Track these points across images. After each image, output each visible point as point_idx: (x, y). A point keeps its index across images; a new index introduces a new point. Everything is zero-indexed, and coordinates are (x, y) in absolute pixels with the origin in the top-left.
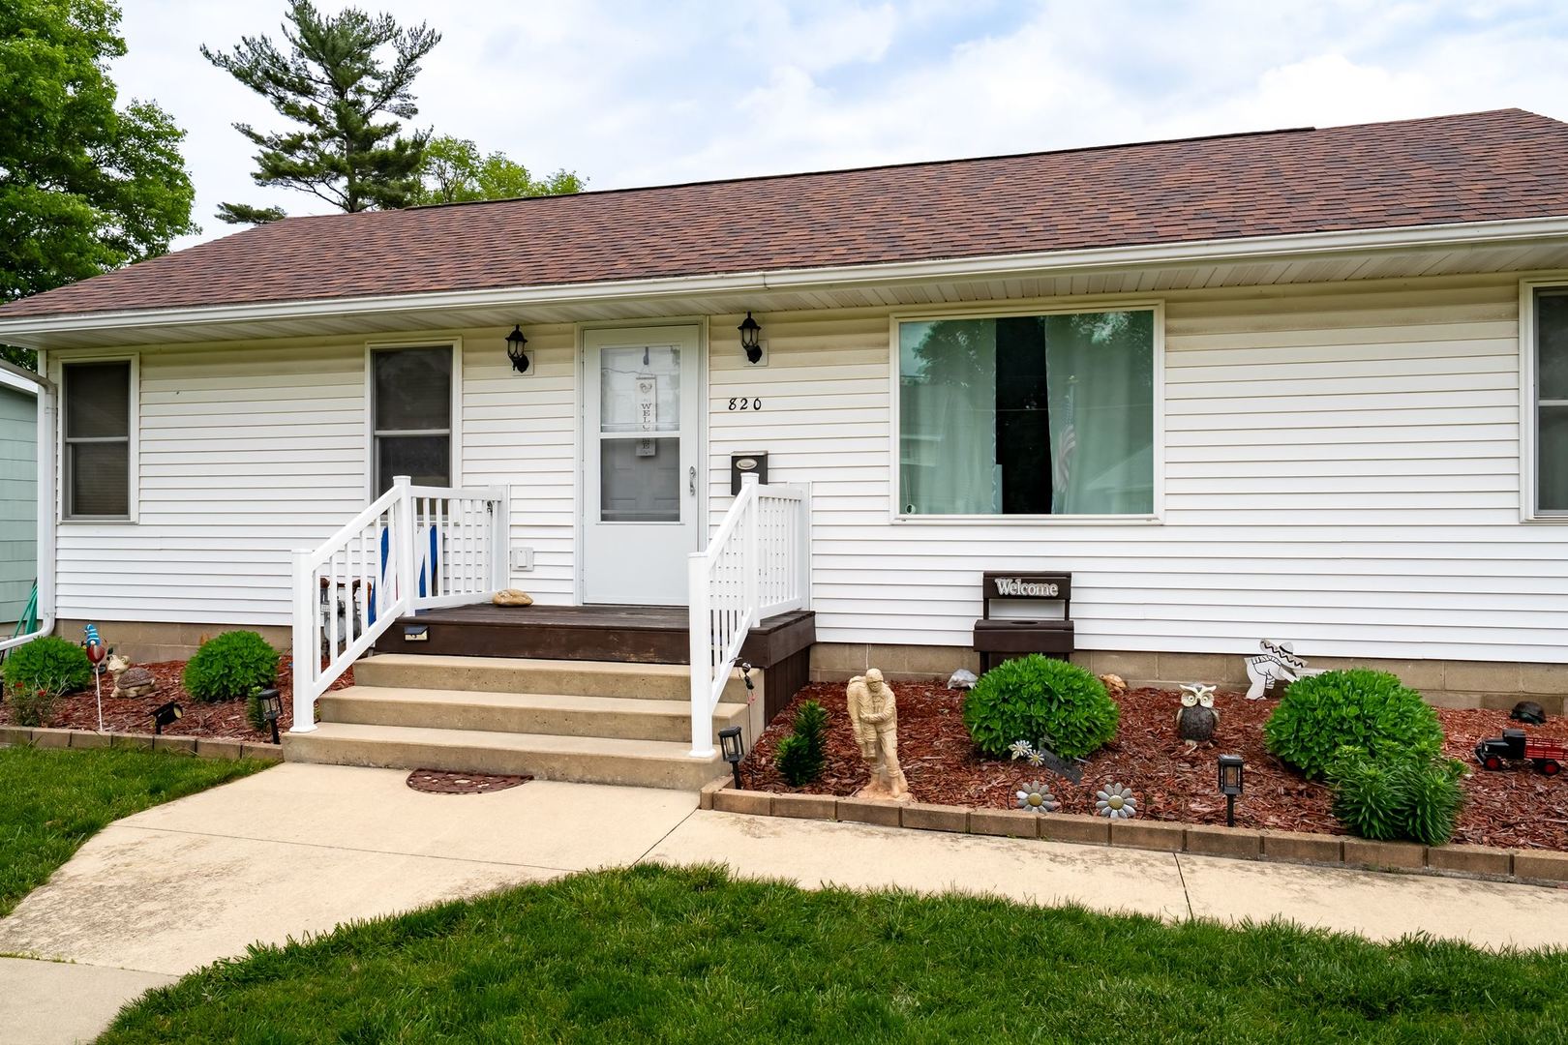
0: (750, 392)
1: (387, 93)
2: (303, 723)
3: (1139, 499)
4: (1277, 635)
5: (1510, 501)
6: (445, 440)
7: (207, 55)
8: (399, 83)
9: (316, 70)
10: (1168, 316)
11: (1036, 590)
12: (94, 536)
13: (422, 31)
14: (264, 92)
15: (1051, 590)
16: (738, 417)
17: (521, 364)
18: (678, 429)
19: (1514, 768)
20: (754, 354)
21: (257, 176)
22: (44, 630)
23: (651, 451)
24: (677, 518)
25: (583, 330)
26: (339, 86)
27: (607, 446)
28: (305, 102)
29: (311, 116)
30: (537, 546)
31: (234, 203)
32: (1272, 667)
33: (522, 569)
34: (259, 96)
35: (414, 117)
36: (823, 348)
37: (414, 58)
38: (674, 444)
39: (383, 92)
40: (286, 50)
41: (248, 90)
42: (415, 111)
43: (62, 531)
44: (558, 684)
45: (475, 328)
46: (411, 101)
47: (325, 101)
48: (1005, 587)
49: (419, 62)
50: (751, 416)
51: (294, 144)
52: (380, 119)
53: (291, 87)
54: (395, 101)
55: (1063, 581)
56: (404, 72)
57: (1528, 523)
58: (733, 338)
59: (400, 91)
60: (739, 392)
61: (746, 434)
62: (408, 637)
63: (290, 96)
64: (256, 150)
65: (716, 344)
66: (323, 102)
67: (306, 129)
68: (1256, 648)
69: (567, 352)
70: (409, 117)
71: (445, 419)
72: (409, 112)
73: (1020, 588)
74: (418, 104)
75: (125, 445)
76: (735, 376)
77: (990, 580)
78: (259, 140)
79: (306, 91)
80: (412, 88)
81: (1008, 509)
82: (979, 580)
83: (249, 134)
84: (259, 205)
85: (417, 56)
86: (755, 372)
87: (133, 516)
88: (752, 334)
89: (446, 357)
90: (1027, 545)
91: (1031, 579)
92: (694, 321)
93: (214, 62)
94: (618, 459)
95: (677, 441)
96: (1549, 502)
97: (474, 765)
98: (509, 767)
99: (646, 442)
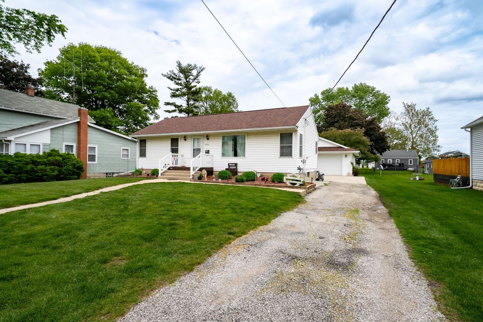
1: (195, 79)
2: (160, 175)
5: (277, 156)
6: (178, 148)
7: (163, 75)
8: (197, 77)
9: (182, 75)
10: (247, 136)
11: (233, 165)
12: (142, 159)
13: (201, 67)
14: (172, 80)
16: (206, 146)
17: (185, 140)
18: (201, 147)
20: (208, 139)
21: (171, 97)
22: (137, 170)
25: (192, 136)
26: (186, 78)
27: (194, 149)
28: (180, 82)
29: (181, 84)
30: (187, 160)
31: (167, 102)
36: (215, 139)
40: (176, 72)
41: (169, 80)
42: (200, 82)
43: (139, 159)
45: (180, 136)
46: (199, 80)
48: (230, 165)
49: (201, 73)
50: (208, 146)
51: (177, 90)
52: (193, 84)
53: (177, 79)
54: (196, 81)
55: (237, 164)
56: (198, 75)
57: (279, 158)
58: (206, 138)
59: (197, 79)
60: (207, 143)
61: (207, 148)
62: (171, 169)
63: (177, 81)
64: (170, 91)
65: (204, 138)
66: (183, 81)
67: (180, 87)
69: (190, 139)
71: (178, 146)
72: (199, 82)
75: (146, 149)
76: (206, 142)
77: (229, 164)
78: (171, 89)
79: (179, 79)
80: (200, 78)
83: (170, 88)
84: (171, 102)
86: (208, 141)
88: (208, 137)
89: (178, 139)
90: (233, 160)
91: (232, 164)
92: (202, 135)
93: (164, 76)
94: (195, 151)
95: (200, 149)
96: (281, 156)
97: (173, 179)
98: (176, 179)
99: (197, 149)
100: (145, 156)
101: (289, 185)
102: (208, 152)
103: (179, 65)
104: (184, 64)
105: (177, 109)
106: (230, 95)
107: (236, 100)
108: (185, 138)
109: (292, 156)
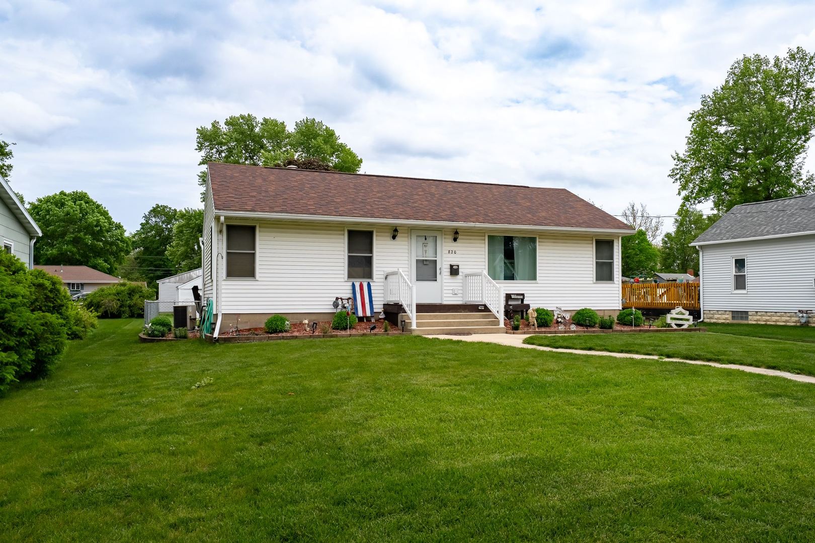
0: (454, 249)
2: (414, 327)
3: (533, 277)
4: (558, 306)
5: (591, 279)
6: (372, 257)
10: (539, 238)
11: (518, 297)
15: (522, 297)
16: (450, 255)
17: (394, 237)
18: (436, 257)
20: (455, 240)
22: (220, 318)
23: (428, 263)
24: (436, 280)
25: (411, 230)
27: (417, 261)
32: (558, 312)
36: (470, 239)
43: (224, 283)
44: (454, 317)
45: (382, 228)
50: (453, 255)
55: (523, 295)
57: (594, 283)
58: (450, 235)
60: (451, 249)
61: (454, 260)
65: (446, 236)
68: (555, 309)
69: (406, 235)
71: (371, 250)
73: (516, 297)
75: (254, 254)
76: (451, 245)
77: (507, 296)
81: (505, 280)
82: (504, 295)
86: (455, 244)
87: (257, 278)
88: (456, 235)
89: (370, 234)
90: (514, 287)
91: (518, 294)
92: (440, 230)
94: (421, 265)
95: (436, 260)
96: (597, 280)
97: (459, 332)
98: (466, 332)
99: (426, 260)
100: (254, 276)
102: (454, 271)
108: (395, 233)
109: (613, 281)
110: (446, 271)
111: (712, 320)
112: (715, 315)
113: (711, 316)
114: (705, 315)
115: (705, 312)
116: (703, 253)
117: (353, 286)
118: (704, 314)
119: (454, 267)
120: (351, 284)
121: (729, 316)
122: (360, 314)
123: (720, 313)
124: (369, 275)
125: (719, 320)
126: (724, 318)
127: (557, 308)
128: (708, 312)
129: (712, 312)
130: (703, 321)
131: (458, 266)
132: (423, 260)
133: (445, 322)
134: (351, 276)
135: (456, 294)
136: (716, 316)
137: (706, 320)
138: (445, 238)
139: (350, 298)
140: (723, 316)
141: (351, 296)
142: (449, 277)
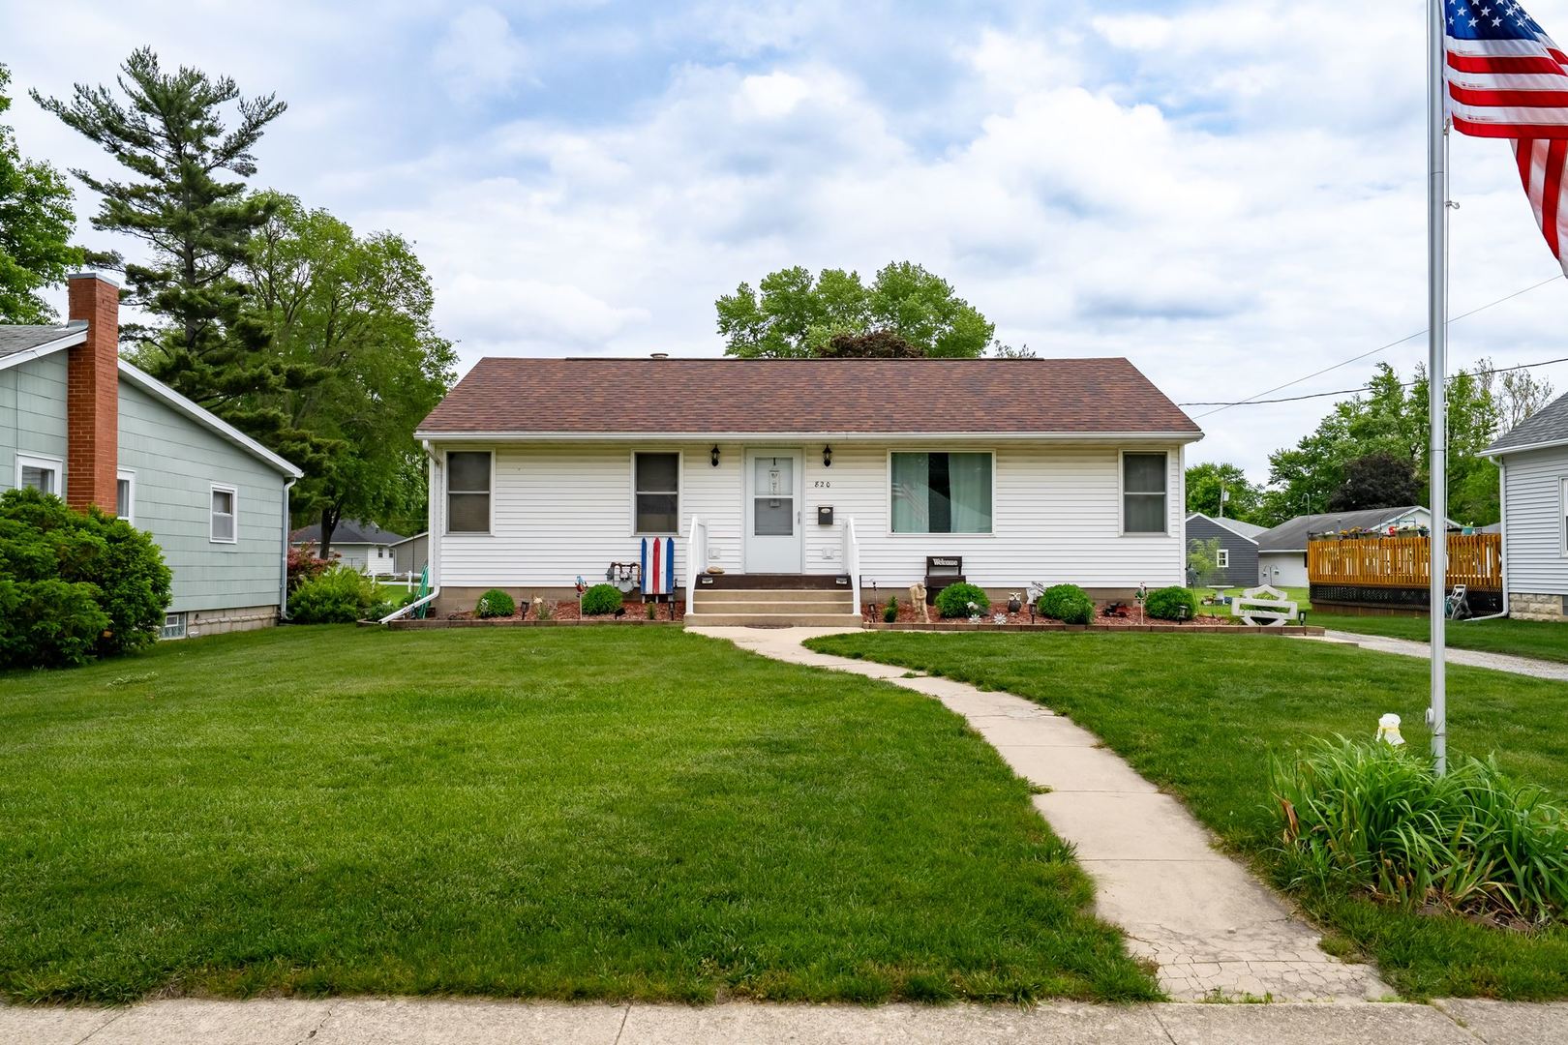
0: (825, 479)
1: (229, 153)
2: (689, 611)
4: (1037, 579)
5: (1115, 529)
6: (676, 496)
7: (37, 98)
8: (242, 145)
9: (155, 124)
10: (998, 455)
11: (949, 563)
12: (467, 542)
13: (270, 101)
14: (98, 139)
15: (955, 563)
16: (819, 490)
17: (715, 463)
18: (791, 495)
19: (1113, 616)
20: (827, 463)
21: (95, 221)
22: (436, 593)
23: (779, 504)
24: (792, 534)
25: (746, 448)
26: (177, 140)
27: (757, 501)
28: (140, 152)
29: (147, 167)
30: (722, 547)
32: (1036, 592)
33: (715, 557)
34: (92, 143)
35: (252, 176)
36: (857, 461)
37: (258, 124)
38: (790, 501)
39: (225, 150)
40: (125, 104)
41: (78, 136)
42: (254, 171)
43: (444, 540)
44: (782, 597)
45: (694, 447)
46: (252, 162)
47: (163, 153)
48: (935, 563)
49: (263, 128)
50: (825, 490)
51: (138, 192)
52: (222, 176)
53: (128, 137)
54: (236, 160)
55: (959, 559)
56: (248, 135)
57: (1121, 537)
58: (819, 455)
59: (242, 152)
60: (820, 479)
61: (825, 498)
62: (704, 582)
63: (127, 147)
64: (100, 196)
65: (810, 458)
66: (161, 154)
68: (1030, 585)
69: (737, 458)
70: (247, 175)
71: (675, 487)
72: (247, 170)
73: (943, 563)
74: (257, 164)
75: (488, 496)
76: (816, 471)
77: (930, 560)
78: (96, 186)
79: (144, 141)
80: (252, 150)
81: (930, 532)
82: (925, 560)
83: (84, 178)
84: (96, 250)
85: (262, 123)
86: (828, 470)
87: (492, 533)
88: (827, 454)
89: (675, 457)
90: (942, 545)
91: (946, 558)
92: (799, 447)
93: (43, 106)
94: (763, 508)
95: (791, 500)
96: (1127, 529)
97: (769, 622)
98: (784, 622)
99: (775, 500)
100: (487, 529)
101: (1251, 624)
102: (825, 518)
103: (141, 65)
104: (168, 70)
105: (134, 288)
106: (395, 249)
107: (424, 275)
108: (715, 454)
109: (1166, 532)
110: (811, 518)
111: (1525, 614)
112: (1531, 604)
113: (1523, 605)
114: (1512, 604)
115: (1511, 596)
116: (1506, 472)
117: (644, 543)
118: (1509, 601)
119: (823, 511)
120: (640, 541)
121: (1557, 606)
122: (649, 590)
123: (1539, 598)
124: (672, 526)
125: (1539, 616)
126: (1548, 610)
127: (1033, 583)
128: (1517, 597)
129: (1524, 598)
130: (1507, 616)
131: (831, 509)
132: (771, 500)
133: (753, 605)
134: (641, 526)
135: (828, 558)
136: (1534, 606)
137: (1514, 615)
138: (808, 461)
139: (634, 565)
140: (1547, 605)
141: (638, 560)
142: (817, 528)
